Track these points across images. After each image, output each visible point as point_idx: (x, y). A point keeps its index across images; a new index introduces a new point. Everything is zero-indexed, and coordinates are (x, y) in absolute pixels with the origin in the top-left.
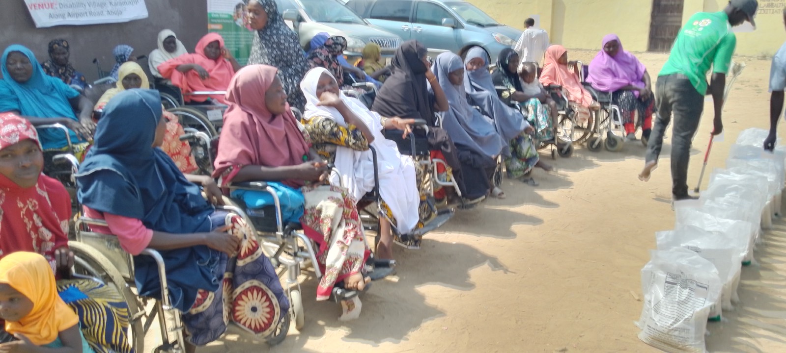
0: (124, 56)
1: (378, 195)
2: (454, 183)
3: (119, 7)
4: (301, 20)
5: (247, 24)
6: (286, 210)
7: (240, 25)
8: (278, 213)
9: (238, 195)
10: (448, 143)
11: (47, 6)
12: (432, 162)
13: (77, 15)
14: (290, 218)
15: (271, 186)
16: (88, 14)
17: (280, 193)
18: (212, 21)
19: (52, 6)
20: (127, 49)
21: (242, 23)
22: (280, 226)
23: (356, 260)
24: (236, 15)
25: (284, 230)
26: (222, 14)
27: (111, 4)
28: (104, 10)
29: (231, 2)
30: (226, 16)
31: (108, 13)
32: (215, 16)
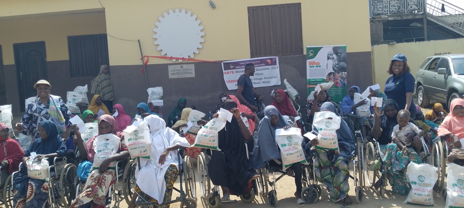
3: (269, 80)
4: (449, 74)
5: (337, 83)
24: (328, 79)
26: (318, 79)
27: (265, 78)
28: (261, 81)
29: (325, 73)
30: (321, 80)
31: (263, 82)
32: (312, 80)
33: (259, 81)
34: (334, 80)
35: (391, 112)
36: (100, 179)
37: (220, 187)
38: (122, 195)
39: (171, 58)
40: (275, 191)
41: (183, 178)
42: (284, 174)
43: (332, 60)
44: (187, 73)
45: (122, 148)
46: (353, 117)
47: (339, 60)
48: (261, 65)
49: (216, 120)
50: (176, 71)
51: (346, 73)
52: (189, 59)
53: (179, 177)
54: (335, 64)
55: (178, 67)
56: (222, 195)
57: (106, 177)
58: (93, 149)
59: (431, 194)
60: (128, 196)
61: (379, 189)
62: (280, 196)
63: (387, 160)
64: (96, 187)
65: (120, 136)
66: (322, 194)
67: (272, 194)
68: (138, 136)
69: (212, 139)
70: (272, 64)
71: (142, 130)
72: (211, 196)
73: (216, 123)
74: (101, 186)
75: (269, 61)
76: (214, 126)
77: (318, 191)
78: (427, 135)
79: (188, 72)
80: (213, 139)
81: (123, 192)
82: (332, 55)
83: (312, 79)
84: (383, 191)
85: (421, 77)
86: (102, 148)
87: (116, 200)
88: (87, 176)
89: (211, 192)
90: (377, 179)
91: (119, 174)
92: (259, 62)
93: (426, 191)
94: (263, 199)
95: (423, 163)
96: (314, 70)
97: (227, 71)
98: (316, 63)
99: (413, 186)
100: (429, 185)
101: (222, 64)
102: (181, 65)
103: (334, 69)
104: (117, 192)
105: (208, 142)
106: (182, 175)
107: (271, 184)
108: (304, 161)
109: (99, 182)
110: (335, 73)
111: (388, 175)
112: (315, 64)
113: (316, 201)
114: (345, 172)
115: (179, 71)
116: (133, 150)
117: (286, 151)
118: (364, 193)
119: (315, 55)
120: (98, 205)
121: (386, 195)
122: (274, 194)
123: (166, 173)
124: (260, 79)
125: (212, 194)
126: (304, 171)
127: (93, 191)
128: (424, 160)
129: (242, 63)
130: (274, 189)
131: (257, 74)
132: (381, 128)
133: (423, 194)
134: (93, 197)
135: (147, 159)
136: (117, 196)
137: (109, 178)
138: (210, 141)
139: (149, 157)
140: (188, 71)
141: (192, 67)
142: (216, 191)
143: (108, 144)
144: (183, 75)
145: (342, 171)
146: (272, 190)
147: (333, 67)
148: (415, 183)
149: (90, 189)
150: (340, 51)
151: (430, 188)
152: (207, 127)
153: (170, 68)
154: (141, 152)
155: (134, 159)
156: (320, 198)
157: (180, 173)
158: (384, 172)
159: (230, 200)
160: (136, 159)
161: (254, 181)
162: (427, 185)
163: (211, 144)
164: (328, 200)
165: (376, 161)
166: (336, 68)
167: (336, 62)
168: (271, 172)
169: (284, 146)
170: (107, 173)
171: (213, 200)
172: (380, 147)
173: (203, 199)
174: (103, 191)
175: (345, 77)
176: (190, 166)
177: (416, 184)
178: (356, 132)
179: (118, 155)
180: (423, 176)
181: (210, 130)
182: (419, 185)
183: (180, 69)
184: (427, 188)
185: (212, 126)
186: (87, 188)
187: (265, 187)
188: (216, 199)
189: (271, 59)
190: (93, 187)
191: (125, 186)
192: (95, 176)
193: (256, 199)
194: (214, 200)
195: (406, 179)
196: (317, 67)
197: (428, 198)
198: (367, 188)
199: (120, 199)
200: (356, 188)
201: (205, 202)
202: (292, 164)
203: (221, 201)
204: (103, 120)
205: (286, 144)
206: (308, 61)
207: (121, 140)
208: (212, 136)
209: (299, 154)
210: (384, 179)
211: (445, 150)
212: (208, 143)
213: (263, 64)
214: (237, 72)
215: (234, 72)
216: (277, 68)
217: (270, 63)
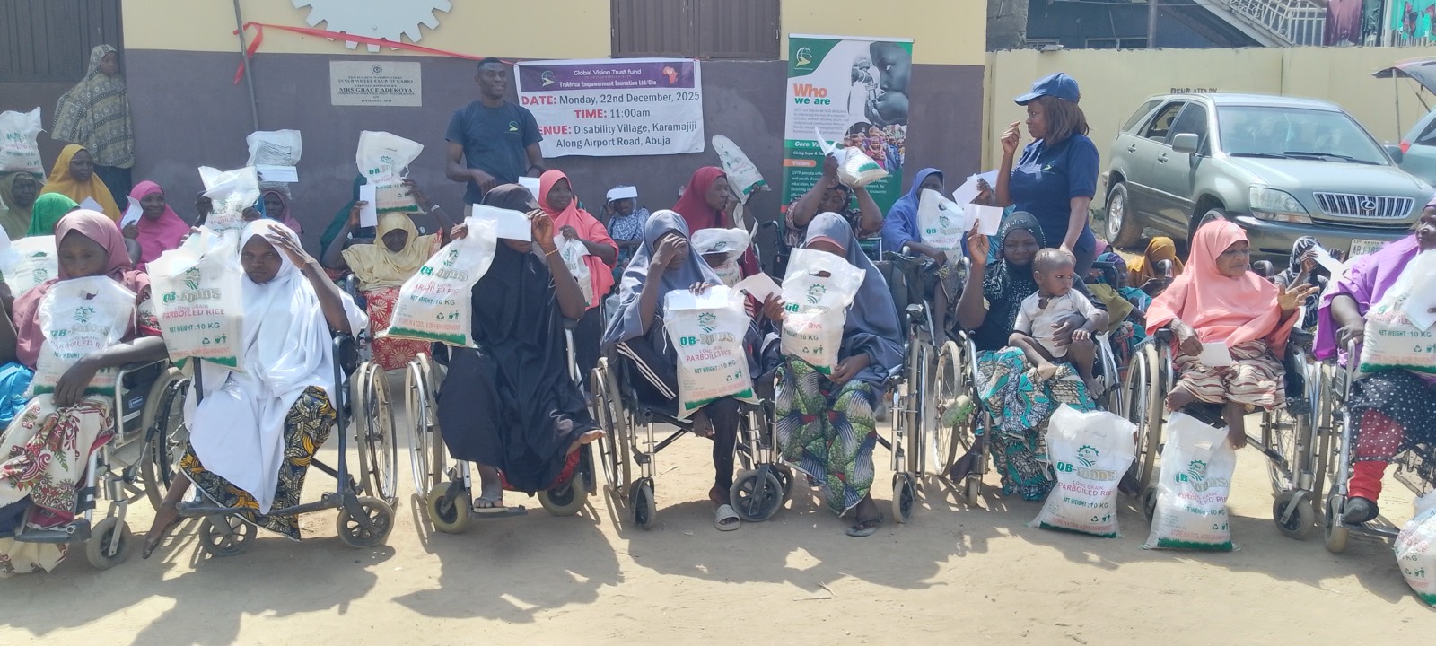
3: (667, 134)
4: (1205, 151)
11: (557, 131)
13: (599, 143)
16: (615, 141)
18: (791, 152)
19: (565, 130)
24: (848, 143)
27: (654, 127)
28: (643, 137)
29: (840, 122)
31: (648, 141)
32: (802, 145)
33: (634, 135)
34: (867, 148)
35: (1020, 249)
36: (56, 425)
37: (473, 465)
38: (138, 481)
39: (342, 37)
40: (652, 481)
41: (351, 431)
42: (685, 428)
43: (866, 84)
44: (393, 91)
45: (139, 326)
46: (908, 261)
47: (886, 86)
48: (644, 83)
49: (461, 246)
50: (355, 83)
51: (904, 128)
52: (402, 45)
53: (335, 429)
54: (872, 98)
55: (365, 69)
56: (476, 491)
57: (78, 421)
58: (38, 327)
59: (1112, 501)
60: (160, 488)
61: (963, 483)
62: (666, 495)
63: (993, 396)
64: (43, 452)
65: (135, 286)
66: (794, 494)
67: (641, 491)
68: (199, 287)
69: (447, 311)
70: (679, 84)
71: (217, 270)
72: (443, 494)
73: (459, 258)
74: (58, 450)
75: (669, 71)
76: (455, 266)
77: (782, 484)
78: (1119, 330)
79: (398, 88)
80: (452, 309)
81: (140, 471)
82: (868, 68)
83: (801, 141)
84: (974, 489)
85: (1124, 156)
86: (68, 324)
87: (114, 496)
88: (14, 413)
89: (445, 478)
90: (960, 452)
91: (126, 411)
92: (639, 72)
93: (1099, 491)
94: (613, 504)
95: (1097, 408)
96: (808, 113)
97: (530, 95)
98: (815, 89)
99: (1062, 476)
100: (1108, 475)
101: (516, 70)
102: (373, 63)
103: (868, 113)
104: (119, 472)
105: (435, 320)
106: (347, 424)
107: (642, 459)
108: (747, 394)
109: (55, 435)
110: (872, 126)
111: (991, 440)
112: (813, 93)
113: (773, 511)
114: (864, 428)
115: (367, 84)
116: (177, 333)
117: (693, 358)
118: (920, 493)
119: (815, 63)
120: (50, 512)
121: (981, 501)
122: (647, 491)
123: (290, 412)
124: (641, 129)
125: (447, 487)
126: (746, 422)
127: (31, 464)
128: (1102, 401)
129: (584, 73)
130: (646, 476)
131: (630, 113)
132: (985, 300)
133: (1090, 499)
134: (30, 483)
135: (228, 369)
136: (118, 484)
137: (89, 424)
138: (441, 316)
139: (232, 362)
140: (400, 86)
141: (414, 72)
142: (459, 476)
143: (91, 310)
144: (382, 97)
145: (853, 425)
146: (643, 478)
147: (867, 106)
148: (1069, 468)
149: (22, 458)
150: (891, 57)
151: (1111, 485)
152: (430, 271)
153: (338, 71)
154: (206, 341)
155: (180, 364)
156: (788, 505)
157: (341, 415)
158: (983, 431)
159: (504, 507)
160: (189, 366)
161: (586, 449)
162: (1103, 475)
163: (446, 327)
164: (811, 512)
165: (962, 399)
166: (875, 111)
167: (879, 90)
168: (642, 421)
169: (690, 343)
170: (84, 407)
171: (449, 506)
172: (978, 358)
173: (417, 504)
174: (65, 466)
175: (901, 140)
176: (381, 395)
177: (1071, 470)
178: (911, 308)
179: (124, 347)
180: (1094, 449)
181: (440, 281)
182: (1079, 474)
183: (372, 75)
184: (1098, 483)
185: (446, 268)
186: (13, 455)
187: (620, 468)
188: (460, 503)
189: (677, 67)
190: (31, 451)
191: (148, 452)
192: (41, 415)
193: (589, 505)
194: (453, 506)
195: (1044, 454)
196: (817, 102)
197: (1102, 513)
198: (928, 478)
199: (130, 495)
200: (895, 476)
201: (424, 512)
202: (708, 400)
203: (472, 509)
204: (72, 232)
205: (694, 338)
206: (791, 82)
207: (139, 301)
208: (446, 302)
209: (732, 371)
210: (981, 452)
211: (1163, 374)
212: (432, 325)
213: (652, 82)
214: (564, 100)
215: (554, 101)
216: (694, 97)
217: (673, 79)
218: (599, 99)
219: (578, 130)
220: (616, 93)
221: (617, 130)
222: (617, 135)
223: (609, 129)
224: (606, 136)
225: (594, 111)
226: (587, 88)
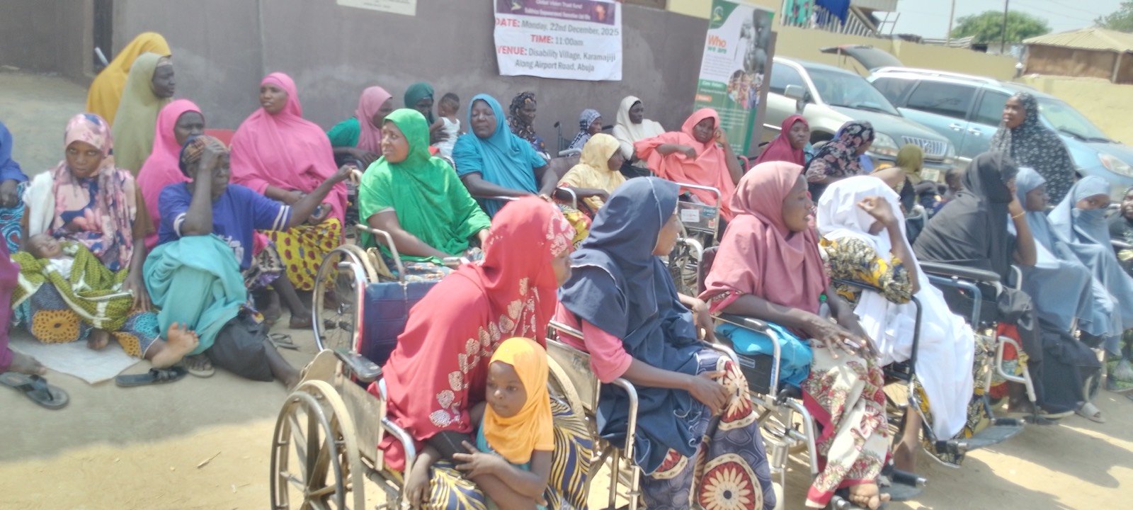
0: (586, 122)
1: (913, 371)
2: (1027, 380)
3: (592, 62)
4: (808, 99)
5: (743, 99)
6: (786, 367)
7: (734, 100)
8: (775, 368)
9: (725, 331)
10: (1029, 315)
11: (516, 51)
12: (997, 341)
13: (546, 66)
14: (787, 379)
15: (773, 329)
16: (557, 66)
17: (783, 342)
18: (702, 90)
19: (522, 51)
20: (591, 114)
21: (737, 97)
22: (774, 387)
23: (873, 463)
24: (731, 85)
25: (778, 393)
26: (716, 82)
27: (585, 56)
28: (576, 63)
30: (719, 86)
31: (579, 67)
32: (707, 84)
33: (570, 61)
34: (740, 90)
43: (747, 40)
47: (757, 44)
48: (582, 17)
54: (749, 51)
70: (604, 21)
75: (600, 9)
82: (750, 28)
83: (708, 81)
96: (714, 59)
97: (502, 16)
98: (720, 41)
103: (745, 63)
110: (745, 73)
112: (718, 43)
119: (723, 20)
124: (575, 57)
131: (569, 41)
144: (382, 2)
147: (745, 57)
150: (762, 22)
166: (748, 62)
167: (753, 46)
175: (758, 86)
189: (605, 6)
196: (720, 51)
206: (711, 32)
213: (588, 17)
214: (526, 24)
215: (518, 24)
216: (614, 33)
217: (601, 17)
218: (549, 26)
219: (533, 52)
220: (562, 23)
221: (559, 56)
222: (559, 60)
223: (553, 54)
224: (550, 60)
225: (545, 37)
226: (543, 16)
